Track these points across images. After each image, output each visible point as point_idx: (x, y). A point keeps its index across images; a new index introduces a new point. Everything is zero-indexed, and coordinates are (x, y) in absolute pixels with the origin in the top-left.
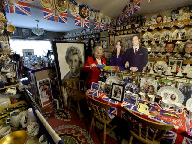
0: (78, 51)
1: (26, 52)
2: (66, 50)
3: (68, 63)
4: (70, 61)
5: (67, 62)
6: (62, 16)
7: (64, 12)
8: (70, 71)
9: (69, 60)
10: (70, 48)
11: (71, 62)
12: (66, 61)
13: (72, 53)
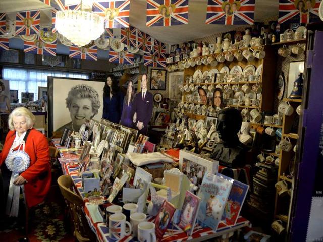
0: (92, 93)
1: (43, 92)
2: (70, 90)
3: (69, 110)
4: (74, 107)
5: (67, 107)
6: (48, 48)
7: (53, 42)
8: (71, 122)
9: (72, 105)
10: (77, 88)
11: (76, 108)
12: (66, 105)
13: (79, 96)
